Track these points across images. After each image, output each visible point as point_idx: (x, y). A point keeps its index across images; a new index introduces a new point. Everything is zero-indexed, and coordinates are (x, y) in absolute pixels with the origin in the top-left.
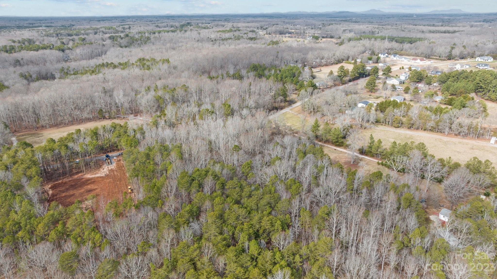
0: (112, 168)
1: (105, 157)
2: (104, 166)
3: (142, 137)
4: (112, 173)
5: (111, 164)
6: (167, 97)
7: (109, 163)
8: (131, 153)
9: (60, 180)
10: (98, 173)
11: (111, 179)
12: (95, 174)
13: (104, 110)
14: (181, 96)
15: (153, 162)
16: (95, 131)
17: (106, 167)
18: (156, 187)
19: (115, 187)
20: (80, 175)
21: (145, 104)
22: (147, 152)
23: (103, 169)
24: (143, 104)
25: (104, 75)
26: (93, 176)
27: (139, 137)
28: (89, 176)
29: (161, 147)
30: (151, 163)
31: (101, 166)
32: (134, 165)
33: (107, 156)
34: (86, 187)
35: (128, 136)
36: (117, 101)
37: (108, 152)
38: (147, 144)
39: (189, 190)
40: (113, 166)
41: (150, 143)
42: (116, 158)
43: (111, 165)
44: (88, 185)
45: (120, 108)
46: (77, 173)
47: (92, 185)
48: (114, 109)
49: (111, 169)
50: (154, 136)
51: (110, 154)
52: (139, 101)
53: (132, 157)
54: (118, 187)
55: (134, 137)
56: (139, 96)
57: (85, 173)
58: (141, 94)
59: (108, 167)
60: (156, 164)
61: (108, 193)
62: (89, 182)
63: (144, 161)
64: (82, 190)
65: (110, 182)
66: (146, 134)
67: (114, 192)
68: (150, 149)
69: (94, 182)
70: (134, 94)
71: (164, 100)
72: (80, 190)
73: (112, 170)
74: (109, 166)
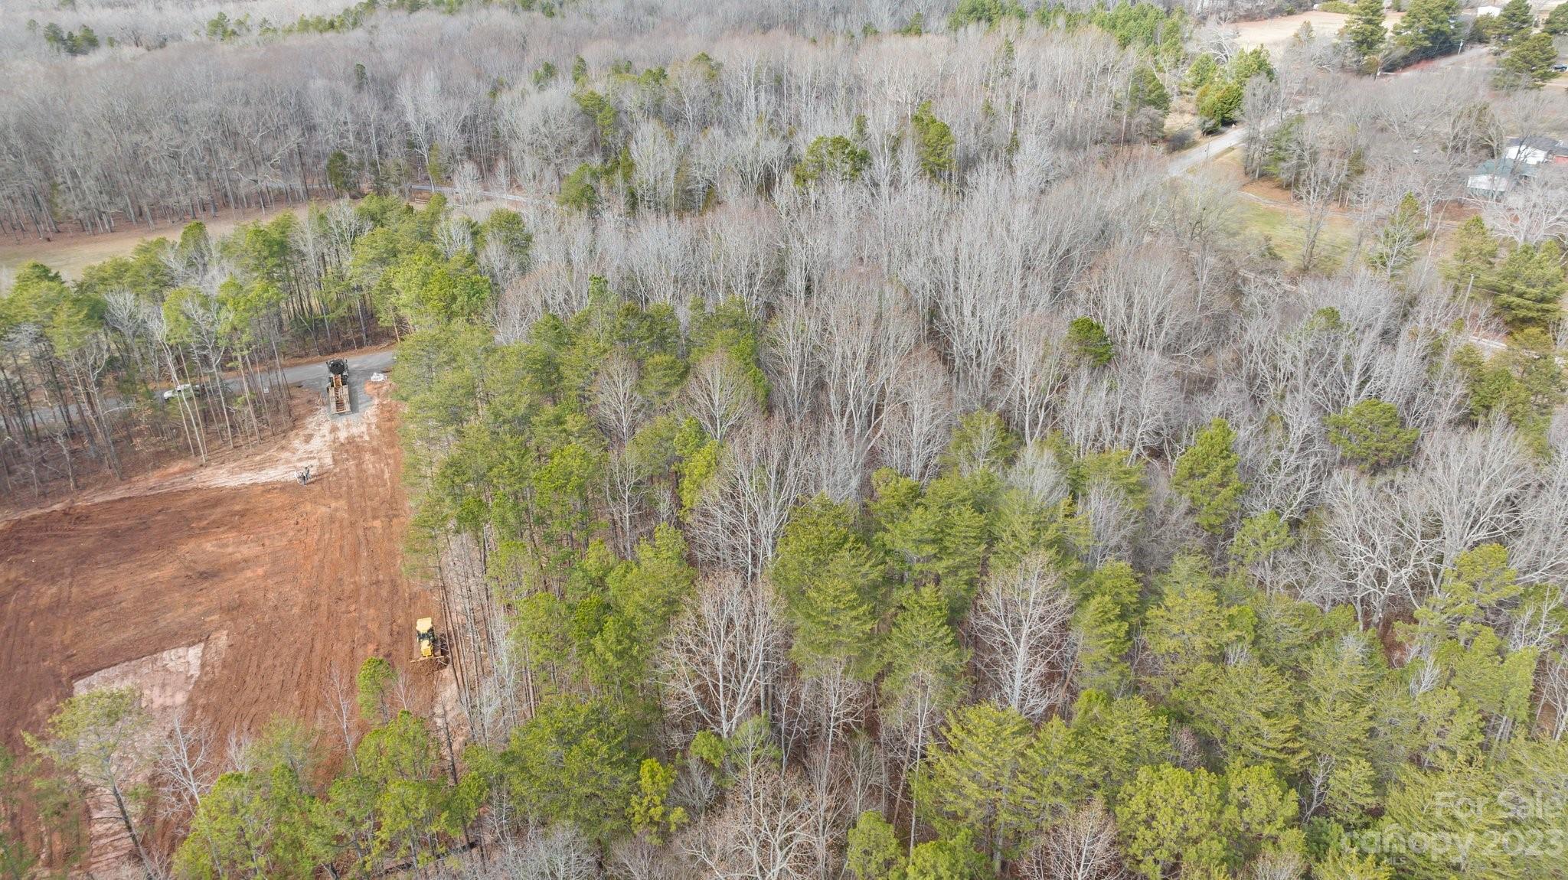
0: (355, 431)
1: (326, 369)
2: (311, 423)
3: (513, 267)
4: (351, 464)
5: (354, 409)
6: (632, 99)
7: (339, 404)
8: (443, 357)
9: (60, 494)
10: (273, 462)
11: (342, 503)
12: (260, 467)
13: (353, 158)
14: (693, 100)
15: (582, 420)
16: (276, 236)
17: (326, 429)
18: (610, 622)
19: (356, 556)
20: (176, 467)
21: (533, 132)
22: (543, 347)
23: (308, 438)
24: (524, 131)
25: (370, 32)
26: (246, 478)
27: (498, 265)
28: (223, 477)
29: (633, 323)
30: (572, 422)
31: (296, 422)
32: (460, 433)
33: (338, 368)
34: (191, 545)
35: (435, 255)
36: (410, 118)
37: (347, 345)
38: (545, 303)
39: (873, 667)
40: (361, 424)
41: (560, 297)
42: (381, 377)
43: (353, 418)
44: (205, 531)
45: (424, 151)
46: (162, 457)
47: (231, 536)
48: (397, 155)
49: (351, 441)
50: (578, 256)
51: (353, 361)
52: (507, 115)
53: (449, 377)
54: (372, 554)
55: (471, 260)
56: (505, 97)
57: (203, 458)
58: (516, 93)
59: (334, 430)
60: (604, 432)
61: (313, 592)
62: (217, 513)
63: (522, 409)
64: (168, 571)
65: (332, 519)
66: (540, 251)
67: (348, 588)
68: (561, 334)
69: (242, 514)
70: (484, 90)
71: (618, 117)
72: (154, 566)
73: (350, 448)
74: (341, 422)
